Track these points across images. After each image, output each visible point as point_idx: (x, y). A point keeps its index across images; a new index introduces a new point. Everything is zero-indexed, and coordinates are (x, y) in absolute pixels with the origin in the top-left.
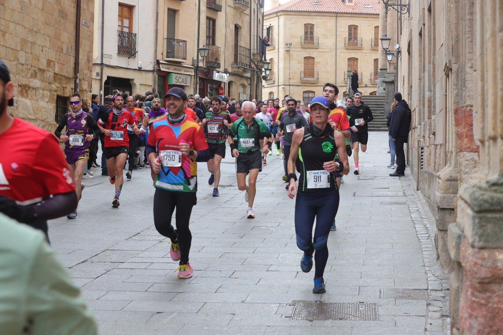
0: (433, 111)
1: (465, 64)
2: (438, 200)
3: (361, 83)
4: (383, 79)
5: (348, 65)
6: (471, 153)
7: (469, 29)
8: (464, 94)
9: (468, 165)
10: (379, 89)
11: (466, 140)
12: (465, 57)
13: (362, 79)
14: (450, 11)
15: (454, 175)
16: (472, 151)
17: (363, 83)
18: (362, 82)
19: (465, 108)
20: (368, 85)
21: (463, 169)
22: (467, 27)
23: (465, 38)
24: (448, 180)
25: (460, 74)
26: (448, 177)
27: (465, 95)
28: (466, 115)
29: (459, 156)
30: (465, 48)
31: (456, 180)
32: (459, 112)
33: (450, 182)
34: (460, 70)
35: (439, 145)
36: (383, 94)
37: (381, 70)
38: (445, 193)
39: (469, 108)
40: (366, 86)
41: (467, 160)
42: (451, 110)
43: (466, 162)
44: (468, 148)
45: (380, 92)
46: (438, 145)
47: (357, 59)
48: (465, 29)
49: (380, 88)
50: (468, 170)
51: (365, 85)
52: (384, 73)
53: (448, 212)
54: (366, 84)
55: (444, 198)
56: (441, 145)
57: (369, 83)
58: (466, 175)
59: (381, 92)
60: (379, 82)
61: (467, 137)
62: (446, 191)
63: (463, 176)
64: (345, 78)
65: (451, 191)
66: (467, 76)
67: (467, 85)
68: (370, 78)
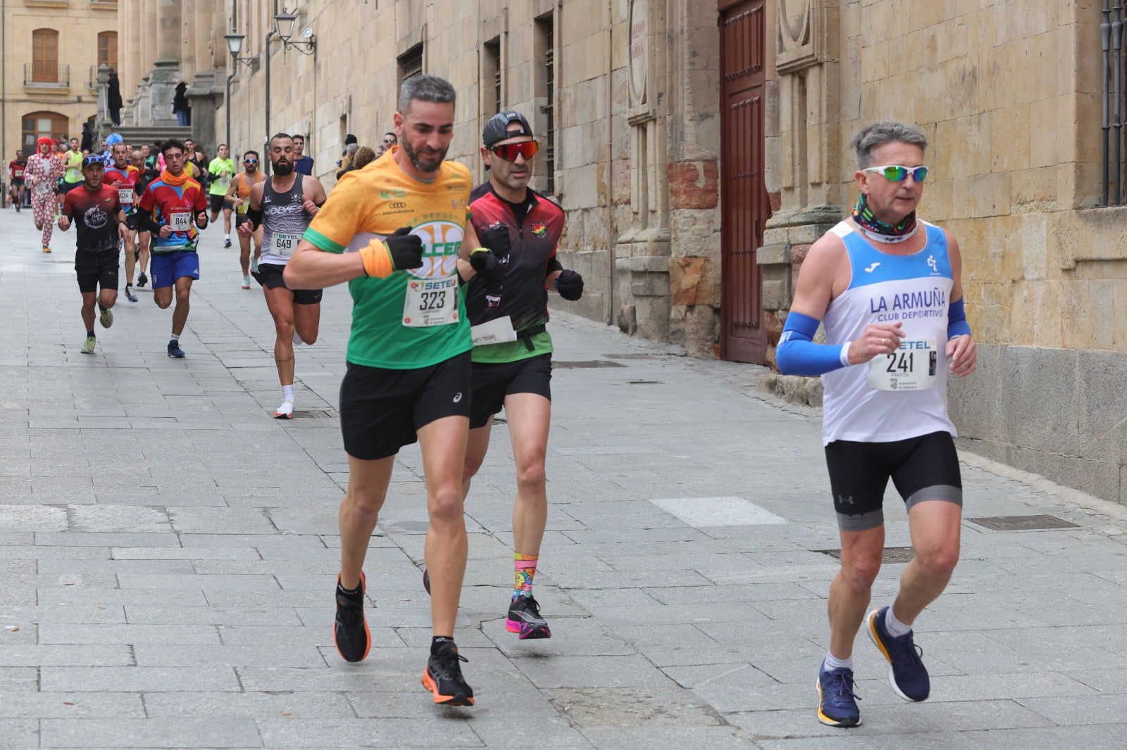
0: (559, 165)
1: (683, 115)
2: (646, 263)
3: (66, 93)
4: (163, 86)
5: (34, 48)
6: (690, 210)
7: (689, 80)
8: (681, 148)
9: (687, 222)
10: (154, 112)
11: (683, 197)
12: (683, 109)
13: (68, 83)
14: (655, 55)
15: (663, 235)
16: (691, 208)
17: (72, 94)
18: (69, 91)
19: (682, 163)
20: (84, 99)
21: (680, 226)
22: (686, 78)
23: (683, 90)
24: (656, 241)
25: (674, 127)
26: (655, 237)
27: (683, 148)
28: (684, 169)
29: (674, 214)
30: (683, 99)
31: (668, 240)
32: (674, 167)
33: (658, 243)
34: (674, 122)
35: (580, 211)
36: (163, 122)
37: (158, 65)
38: (653, 255)
39: (687, 163)
40: (79, 100)
41: (685, 218)
42: (655, 164)
43: (685, 220)
44: (687, 204)
45: (157, 117)
46: (576, 210)
47: (55, 33)
48: (683, 79)
49: (156, 108)
50: (686, 227)
51: (76, 99)
52: (167, 74)
53: (657, 275)
54: (80, 94)
55: (653, 260)
56: (586, 210)
57: (87, 93)
58: (685, 234)
59: (159, 118)
60: (154, 94)
61: (685, 193)
62: (654, 253)
63: (680, 234)
64: (27, 79)
65: (659, 252)
66: (686, 129)
67: (686, 138)
68: (88, 81)
